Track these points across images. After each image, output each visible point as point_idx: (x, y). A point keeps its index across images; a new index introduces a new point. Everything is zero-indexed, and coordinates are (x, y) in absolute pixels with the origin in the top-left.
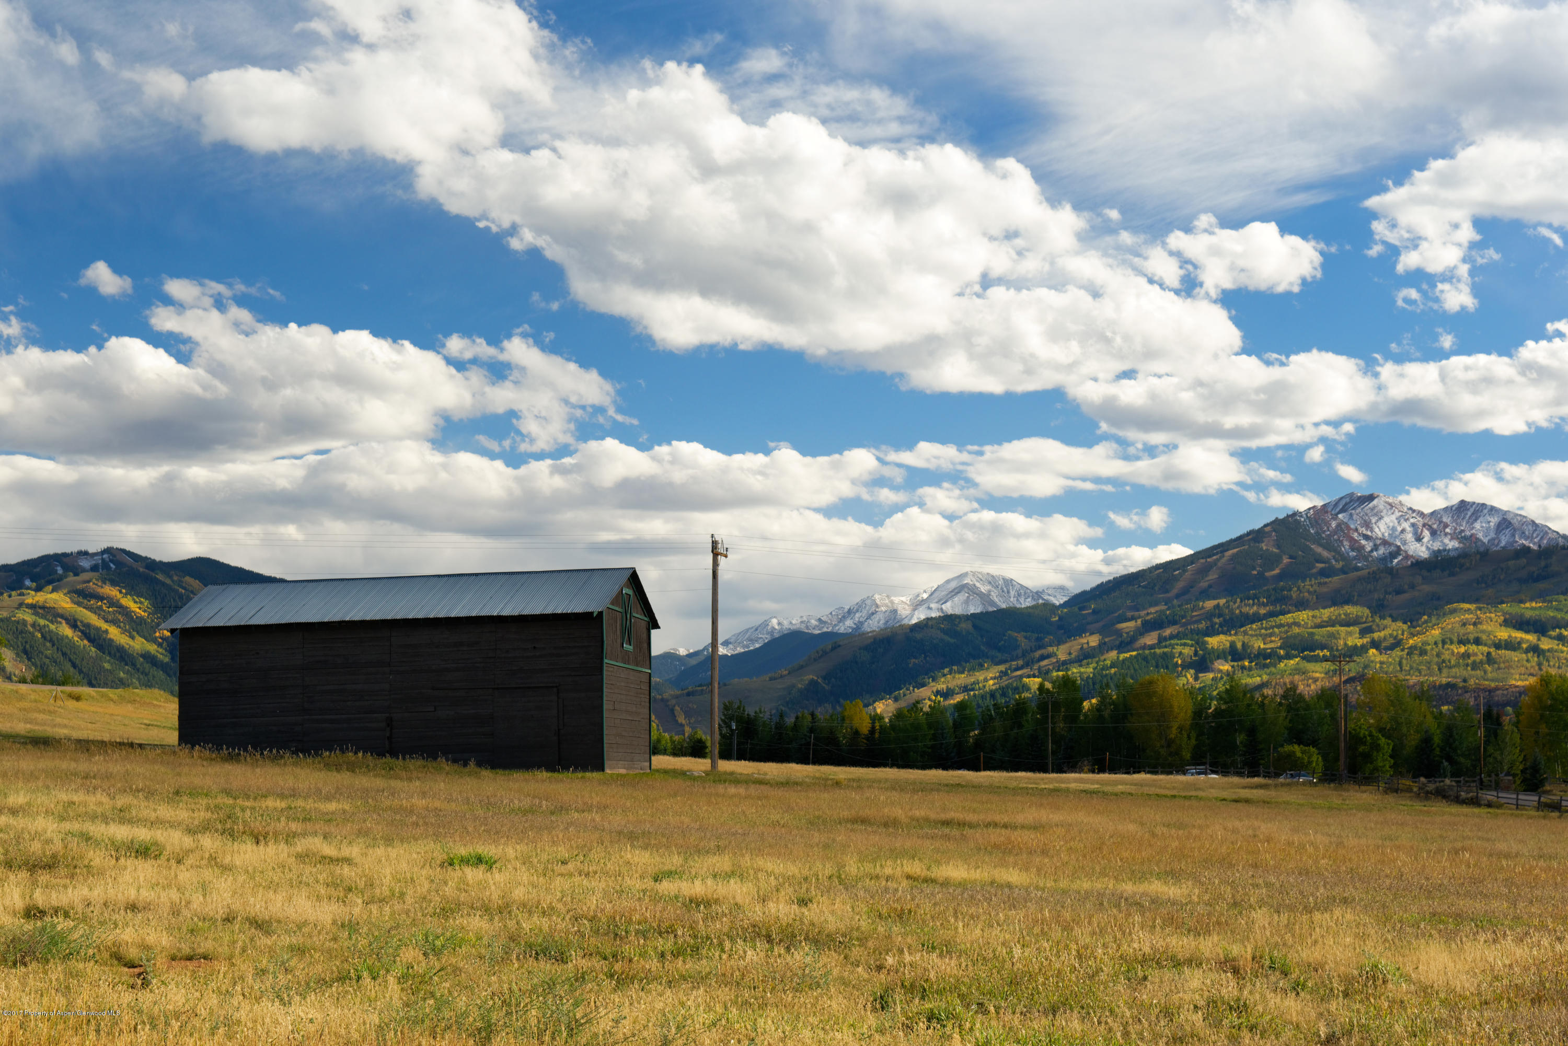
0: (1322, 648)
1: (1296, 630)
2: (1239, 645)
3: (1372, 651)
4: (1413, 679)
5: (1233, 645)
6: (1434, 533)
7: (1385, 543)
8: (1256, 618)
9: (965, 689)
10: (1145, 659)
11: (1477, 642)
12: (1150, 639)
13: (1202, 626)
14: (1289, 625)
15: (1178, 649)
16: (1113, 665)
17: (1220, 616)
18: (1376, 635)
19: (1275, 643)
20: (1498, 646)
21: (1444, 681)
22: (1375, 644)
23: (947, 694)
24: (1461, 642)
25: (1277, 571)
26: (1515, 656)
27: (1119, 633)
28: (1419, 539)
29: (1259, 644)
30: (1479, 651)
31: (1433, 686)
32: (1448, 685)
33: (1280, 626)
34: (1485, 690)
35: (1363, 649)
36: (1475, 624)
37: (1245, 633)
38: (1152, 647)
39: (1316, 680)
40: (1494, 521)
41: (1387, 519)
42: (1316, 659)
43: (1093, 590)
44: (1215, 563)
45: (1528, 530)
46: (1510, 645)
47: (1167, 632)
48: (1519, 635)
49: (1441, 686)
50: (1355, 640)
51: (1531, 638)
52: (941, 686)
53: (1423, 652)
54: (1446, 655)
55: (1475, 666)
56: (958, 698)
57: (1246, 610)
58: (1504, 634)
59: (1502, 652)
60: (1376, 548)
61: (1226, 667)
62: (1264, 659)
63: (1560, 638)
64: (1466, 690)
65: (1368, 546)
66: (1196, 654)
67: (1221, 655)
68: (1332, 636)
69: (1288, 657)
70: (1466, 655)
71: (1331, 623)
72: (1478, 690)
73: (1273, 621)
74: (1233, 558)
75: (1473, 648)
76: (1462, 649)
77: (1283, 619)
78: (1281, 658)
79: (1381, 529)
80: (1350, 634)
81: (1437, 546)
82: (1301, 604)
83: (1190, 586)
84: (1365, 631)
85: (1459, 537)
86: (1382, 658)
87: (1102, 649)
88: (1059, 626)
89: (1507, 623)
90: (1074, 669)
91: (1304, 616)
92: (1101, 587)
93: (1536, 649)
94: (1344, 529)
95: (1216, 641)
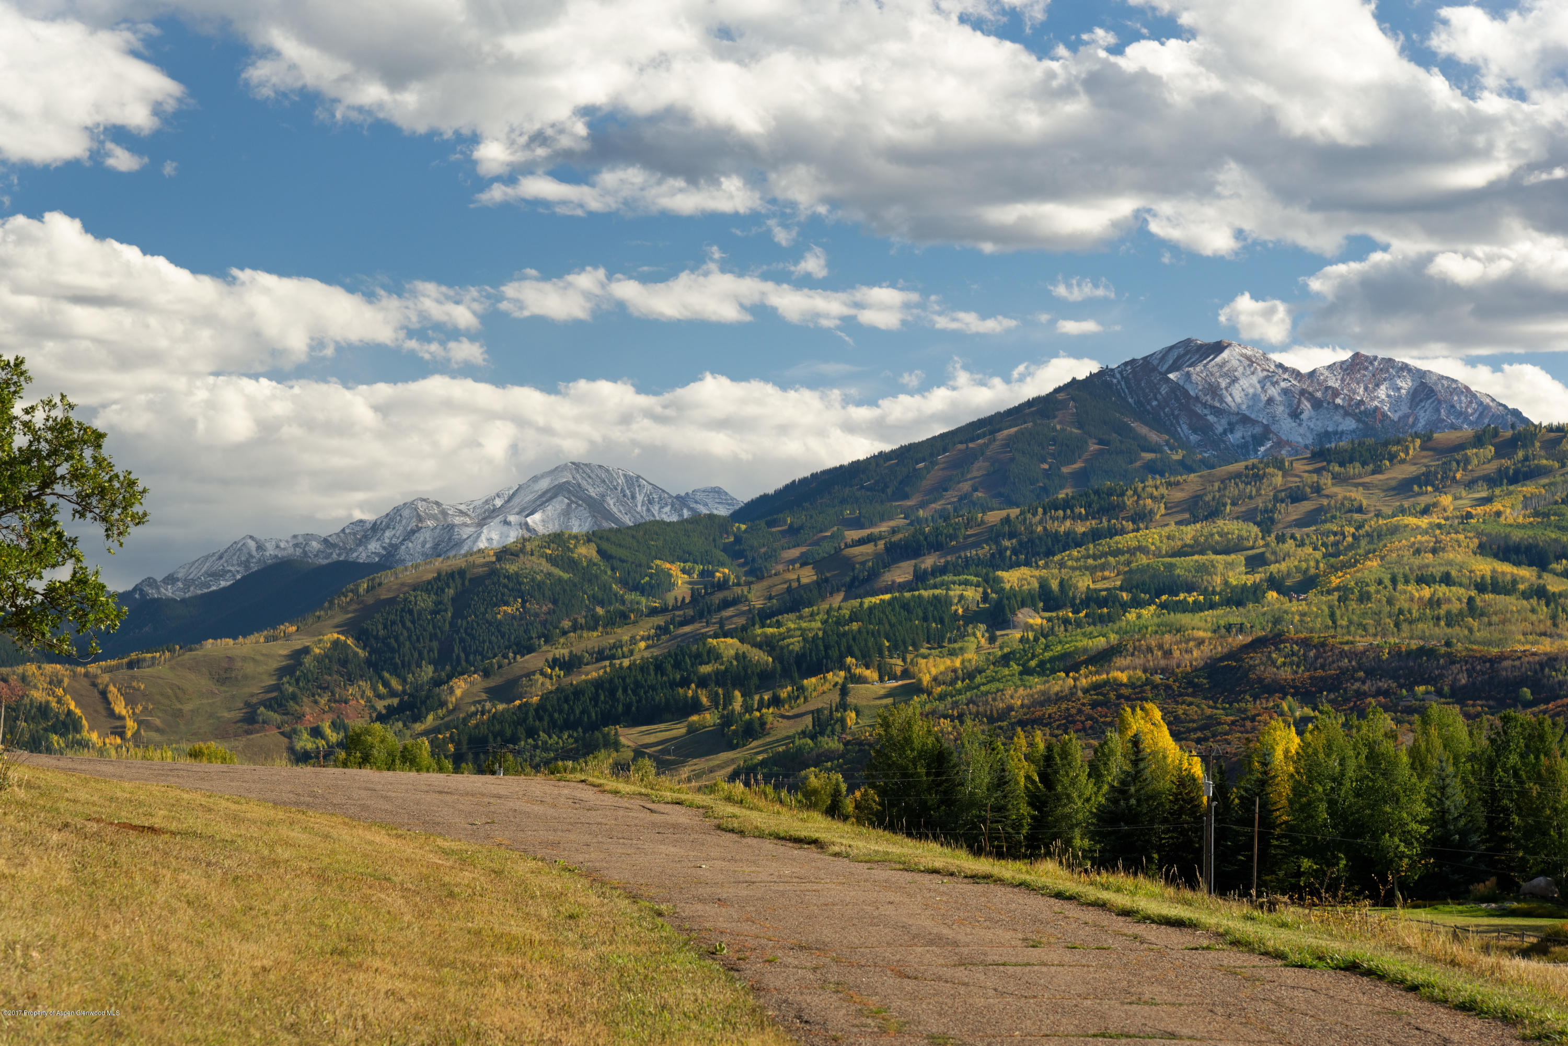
0: (1190, 589)
1: (1143, 560)
2: (1054, 585)
3: (1272, 595)
4: (1361, 643)
5: (1044, 585)
6: (1317, 406)
7: (1245, 420)
8: (1070, 541)
9: (600, 656)
10: (905, 606)
11: (1447, 580)
12: (902, 573)
13: (985, 550)
14: (1132, 551)
15: (955, 592)
16: (854, 617)
17: (1011, 536)
18: (1274, 568)
19: (1110, 581)
20: (1481, 587)
21: (1415, 644)
22: (1274, 583)
23: (570, 665)
24: (1422, 580)
25: (1078, 465)
26: (1511, 603)
27: (848, 563)
28: (1295, 415)
29: (1084, 583)
30: (1456, 596)
31: (1396, 654)
32: (1421, 651)
33: (1116, 553)
34: (1484, 659)
35: (1254, 594)
36: (1434, 551)
37: (1062, 565)
38: (902, 587)
39: (1200, 642)
40: (1405, 384)
41: (1244, 382)
42: (1183, 607)
43: (779, 493)
44: (982, 450)
45: (1461, 402)
46: (1496, 586)
47: (928, 562)
48: (1506, 569)
49: (1409, 653)
50: (1239, 576)
51: (1526, 574)
52: (561, 652)
53: (1364, 597)
54: (1402, 602)
56: (592, 673)
57: (1052, 526)
58: (1485, 567)
59: (1489, 597)
60: (1231, 428)
61: (1036, 621)
62: (1101, 607)
64: (1452, 659)
65: (1219, 424)
66: (985, 598)
67: (1027, 600)
68: (1202, 569)
69: (1137, 604)
70: (1434, 603)
71: (1197, 548)
72: (1471, 661)
73: (1105, 544)
74: (1009, 443)
75: (1442, 591)
76: (1426, 592)
77: (1121, 541)
78: (1125, 607)
79: (1236, 398)
80: (1230, 565)
82: (1142, 518)
83: (941, 488)
84: (1255, 562)
85: (1356, 411)
86: (1295, 607)
87: (822, 588)
88: (736, 551)
89: (1483, 550)
90: (790, 622)
91: (1153, 536)
92: (791, 488)
93: (1540, 593)
94: (1182, 395)
95: (1014, 579)
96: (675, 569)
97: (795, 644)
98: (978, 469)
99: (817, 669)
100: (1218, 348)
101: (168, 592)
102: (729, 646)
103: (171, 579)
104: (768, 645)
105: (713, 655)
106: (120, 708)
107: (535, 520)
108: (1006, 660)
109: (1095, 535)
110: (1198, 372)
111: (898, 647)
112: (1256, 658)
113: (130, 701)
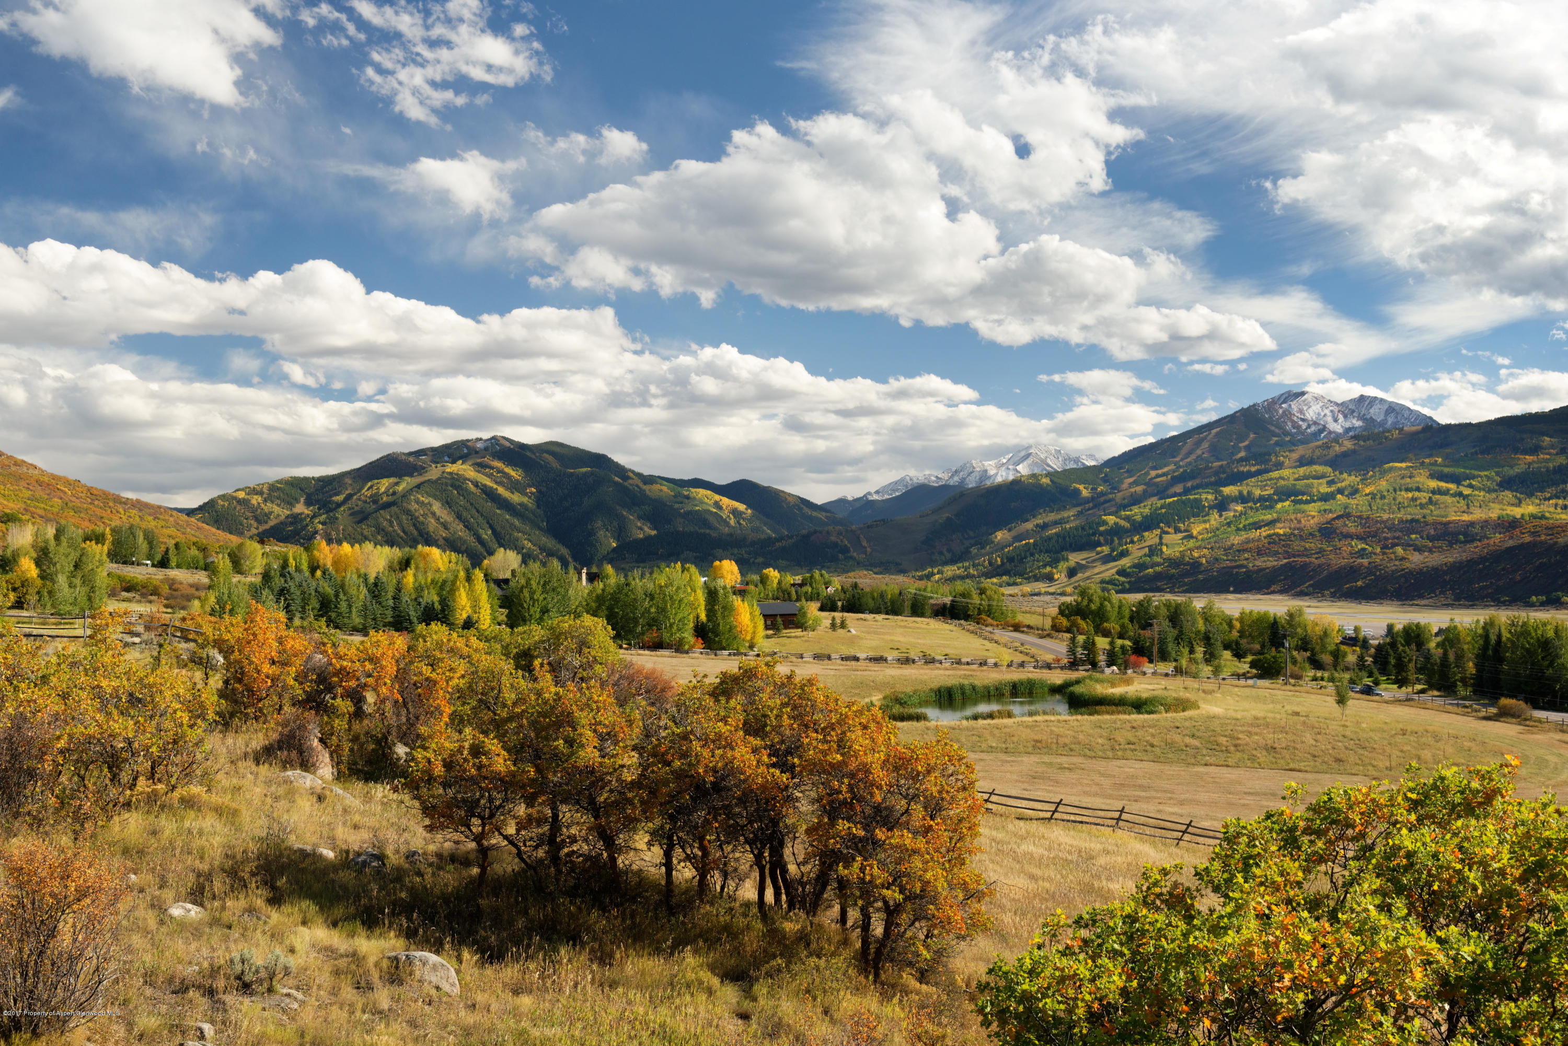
0: (1303, 494)
1: (1282, 483)
2: (1245, 493)
3: (1339, 496)
4: (1385, 516)
5: (1240, 493)
6: (1345, 417)
7: (1315, 423)
8: (1250, 475)
9: (1056, 523)
10: (1183, 502)
11: (1418, 489)
12: (1178, 488)
13: (1214, 479)
14: (1277, 479)
15: (1204, 496)
16: (1162, 507)
17: (1224, 472)
18: (1339, 485)
19: (1269, 491)
20: (1433, 492)
21: (1409, 517)
22: (1340, 491)
23: (1045, 526)
24: (1408, 490)
25: (1247, 443)
26: (1448, 499)
27: (1155, 485)
28: (1336, 420)
29: (1257, 492)
30: (1424, 497)
31: (1401, 521)
32: (1412, 520)
33: (1271, 479)
34: (1441, 523)
35: (1332, 496)
36: (1410, 477)
37: (1247, 485)
38: (1180, 495)
39: (1313, 517)
40: (1384, 407)
41: (1314, 408)
42: (1301, 502)
43: (1120, 456)
44: (1205, 438)
45: (1406, 414)
46: (1439, 492)
47: (1189, 484)
48: (1444, 484)
49: (1407, 521)
50: (1324, 489)
51: (1452, 486)
53: (1383, 497)
54: (1400, 499)
55: (1422, 506)
57: (1242, 469)
58: (1433, 484)
59: (1438, 497)
60: (1309, 426)
61: (1239, 508)
62: (1267, 502)
63: (1470, 486)
64: (1426, 524)
65: (1304, 425)
66: (1216, 499)
67: (1234, 499)
68: (1308, 486)
69: (1283, 501)
70: (1414, 499)
71: (1305, 477)
72: (1435, 524)
73: (1266, 476)
74: (1217, 434)
75: (1417, 494)
76: (1410, 495)
77: (1272, 475)
78: (1277, 502)
79: (1311, 414)
80: (1320, 484)
81: (1348, 425)
82: (1279, 466)
83: (1190, 453)
84: (1330, 483)
85: (1362, 418)
86: (1353, 502)
87: (1145, 496)
88: (1105, 480)
89: (1432, 476)
90: (1136, 509)
91: (1285, 473)
92: (1125, 454)
93: (1460, 494)
94: (1288, 414)
95: (1228, 490)
96: (1081, 487)
97: (1138, 518)
98: (1205, 445)
99: (1149, 528)
100: (1303, 394)
101: (876, 497)
102: (1111, 519)
103: (877, 492)
104: (1127, 518)
105: (1105, 523)
106: (865, 543)
107: (1020, 468)
108: (1229, 524)
109: (1259, 473)
110: (1294, 406)
111: (1182, 520)
112: (1339, 523)
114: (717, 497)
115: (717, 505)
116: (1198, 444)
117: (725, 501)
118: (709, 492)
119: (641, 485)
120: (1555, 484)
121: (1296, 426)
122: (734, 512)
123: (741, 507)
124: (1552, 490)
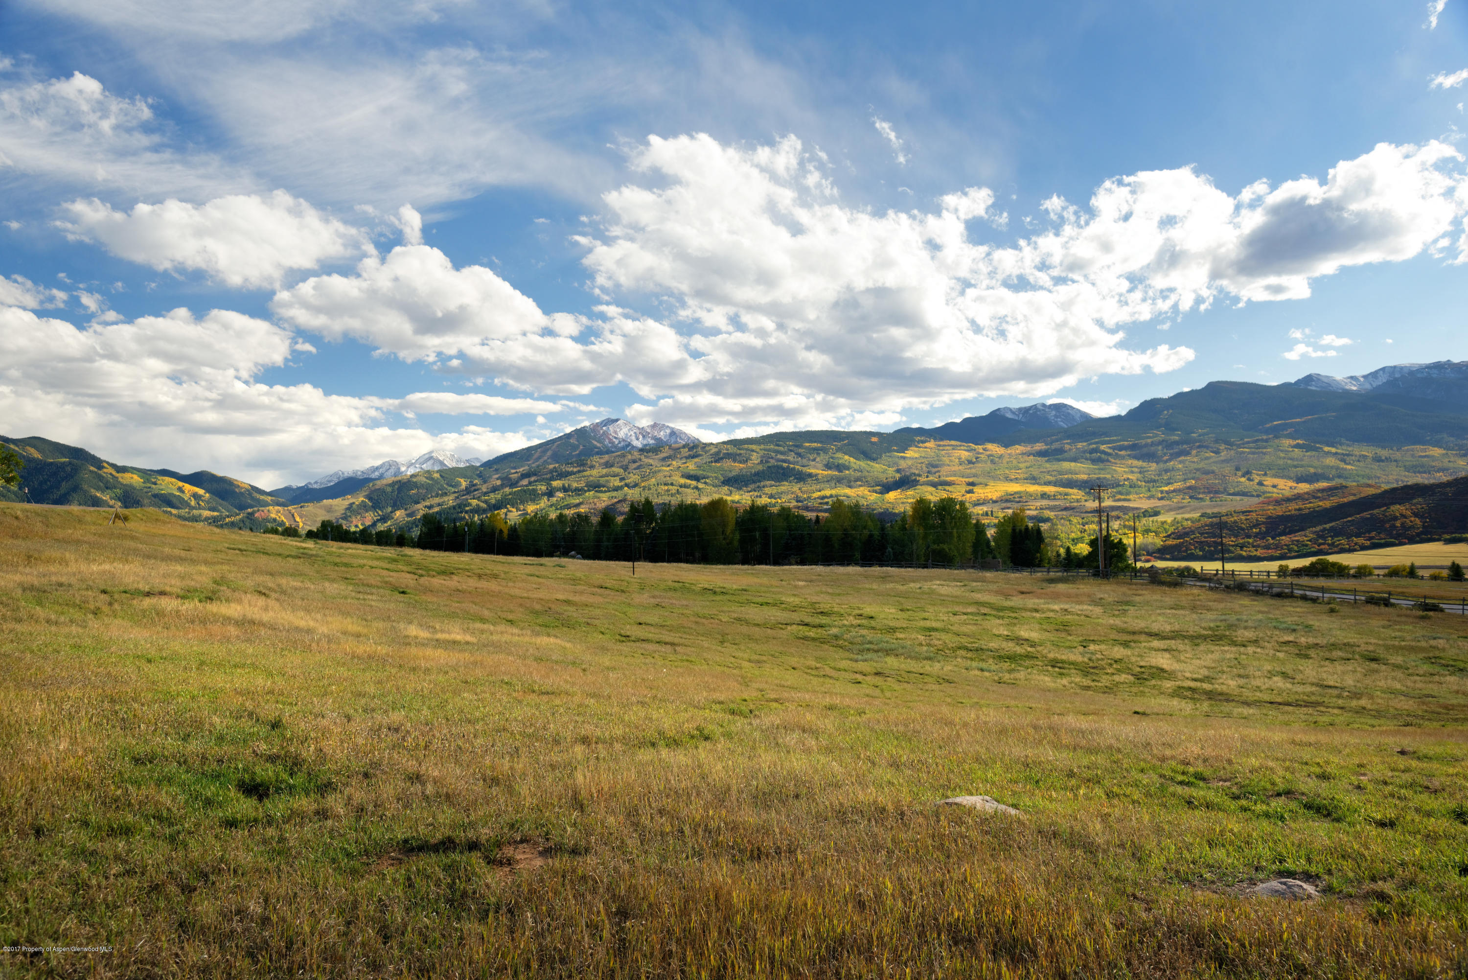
0: (603, 486)
1: (591, 478)
2: (567, 485)
3: (625, 488)
5: (564, 485)
6: (644, 437)
7: (624, 440)
8: (572, 473)
9: (439, 505)
10: (525, 491)
11: (672, 484)
12: (525, 482)
13: (548, 476)
14: (588, 476)
15: (539, 487)
16: (510, 494)
17: (556, 472)
18: (627, 481)
19: (582, 484)
20: (681, 486)
22: (627, 485)
23: (430, 507)
24: (665, 484)
25: (576, 452)
26: (689, 491)
27: (510, 479)
28: (638, 439)
29: (575, 485)
30: (673, 489)
33: (584, 477)
35: (621, 488)
36: (670, 477)
37: (569, 480)
38: (524, 486)
39: (605, 501)
40: (668, 431)
41: (624, 430)
42: (601, 492)
44: (550, 448)
45: (683, 436)
46: (685, 486)
47: (532, 479)
48: (689, 481)
50: (617, 483)
51: (694, 483)
52: (427, 503)
53: (649, 489)
54: (659, 490)
55: (672, 495)
56: (436, 509)
57: (568, 469)
58: (683, 481)
59: (683, 489)
60: (620, 442)
61: (561, 495)
62: (579, 491)
63: (705, 483)
65: (616, 442)
66: (547, 489)
67: (559, 490)
68: (608, 481)
69: (589, 490)
70: (668, 490)
71: (606, 475)
73: (581, 474)
74: (558, 446)
75: (670, 487)
76: (666, 488)
77: (585, 473)
78: (585, 491)
79: (621, 434)
80: (615, 480)
81: (645, 442)
82: (592, 467)
83: (539, 458)
84: (622, 479)
85: (654, 438)
86: (631, 491)
87: (503, 486)
88: (480, 476)
89: (683, 476)
90: (492, 495)
91: (594, 472)
92: (497, 458)
93: (697, 488)
94: (606, 434)
95: (556, 483)
96: (462, 480)
97: (493, 501)
98: (549, 453)
99: (499, 508)
100: (617, 420)
101: (315, 486)
102: (474, 502)
103: (316, 483)
104: (486, 502)
105: (470, 504)
106: (298, 519)
107: (424, 466)
108: (551, 506)
109: (579, 472)
110: (611, 428)
111: (522, 502)
112: (619, 506)
113: (301, 517)
114: (180, 484)
115: (180, 489)
116: (544, 452)
117: (187, 487)
118: (174, 480)
119: (114, 473)
120: (754, 482)
121: (611, 442)
122: (195, 496)
123: (201, 491)
124: (752, 486)
